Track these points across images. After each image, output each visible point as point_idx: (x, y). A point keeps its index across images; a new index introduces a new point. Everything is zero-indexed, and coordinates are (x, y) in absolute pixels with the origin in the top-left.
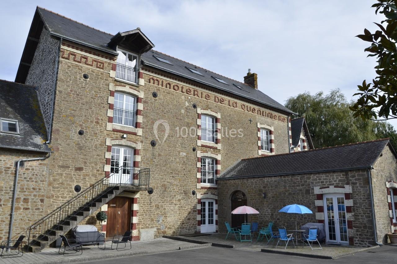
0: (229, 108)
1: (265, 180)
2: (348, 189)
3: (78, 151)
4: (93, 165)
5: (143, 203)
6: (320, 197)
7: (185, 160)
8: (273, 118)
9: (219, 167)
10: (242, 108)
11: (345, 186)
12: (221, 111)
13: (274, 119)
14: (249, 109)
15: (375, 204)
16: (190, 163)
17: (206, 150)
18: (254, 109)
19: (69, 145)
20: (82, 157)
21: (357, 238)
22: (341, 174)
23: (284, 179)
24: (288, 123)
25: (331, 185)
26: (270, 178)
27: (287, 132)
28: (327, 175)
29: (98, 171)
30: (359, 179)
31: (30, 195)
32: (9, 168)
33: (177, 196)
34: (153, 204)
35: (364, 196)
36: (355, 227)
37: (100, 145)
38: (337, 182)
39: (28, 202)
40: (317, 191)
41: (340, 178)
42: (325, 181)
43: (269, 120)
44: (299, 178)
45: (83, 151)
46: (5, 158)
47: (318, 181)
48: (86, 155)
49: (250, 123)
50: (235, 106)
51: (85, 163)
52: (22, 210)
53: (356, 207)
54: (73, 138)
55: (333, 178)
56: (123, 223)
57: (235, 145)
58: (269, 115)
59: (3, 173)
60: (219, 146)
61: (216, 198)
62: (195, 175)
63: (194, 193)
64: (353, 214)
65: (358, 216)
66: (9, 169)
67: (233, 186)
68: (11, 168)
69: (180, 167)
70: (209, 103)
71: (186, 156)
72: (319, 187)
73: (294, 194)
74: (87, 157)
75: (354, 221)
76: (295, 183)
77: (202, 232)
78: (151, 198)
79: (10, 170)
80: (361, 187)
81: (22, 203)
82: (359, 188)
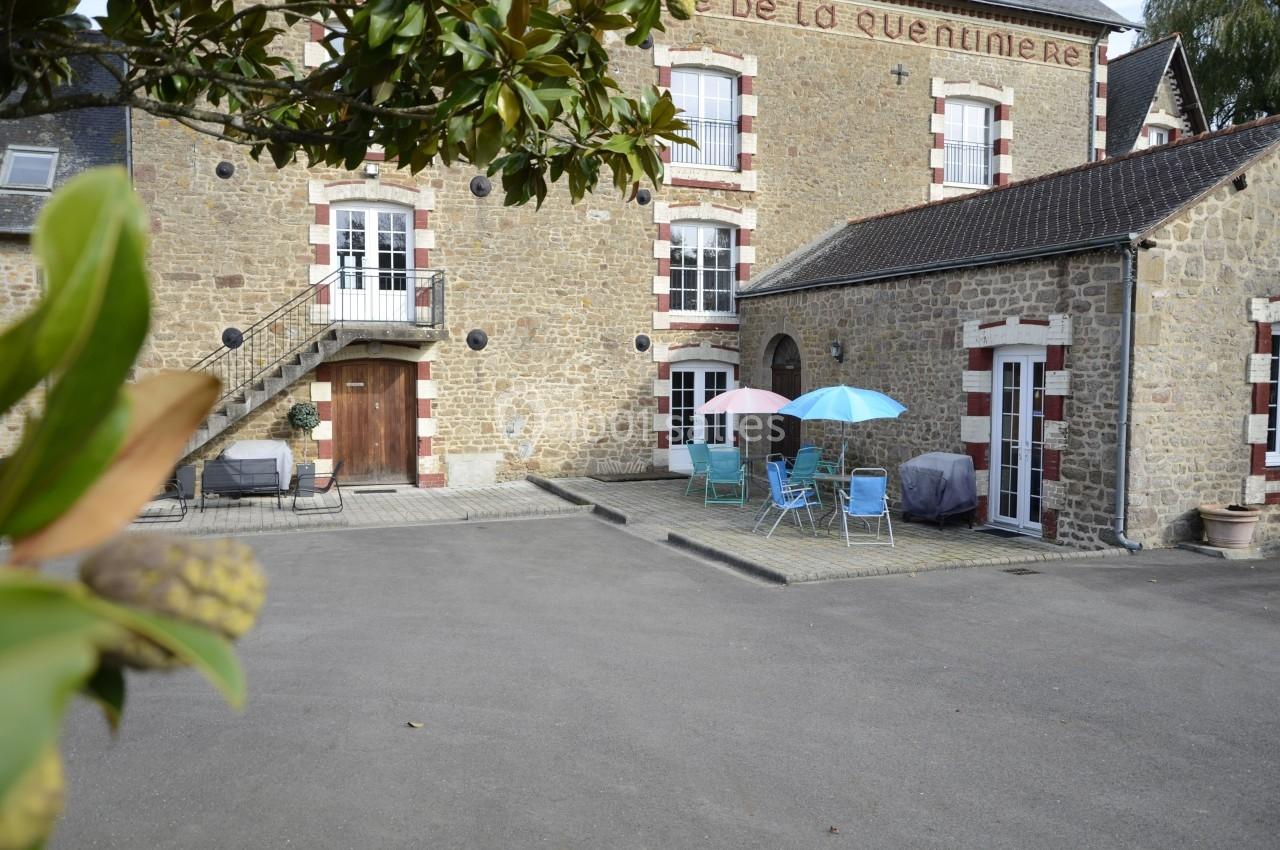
0: (797, 33)
1: (846, 299)
2: (1059, 330)
3: (221, 228)
4: (273, 266)
5: (453, 376)
6: (983, 358)
7: (606, 235)
8: (1015, 53)
9: (747, 255)
10: (862, 28)
11: (1051, 317)
12: (763, 48)
13: (1021, 55)
14: (893, 28)
15: (1138, 389)
16: (627, 245)
17: (694, 198)
18: (921, 25)
19: (189, 211)
20: (235, 244)
21: (1067, 515)
22: (1046, 271)
23: (890, 292)
24: (1092, 66)
25: (1012, 312)
26: (855, 289)
27: (1084, 106)
28: (1007, 274)
29: (292, 283)
30: (1097, 291)
32: (24, 288)
33: (576, 354)
34: (488, 380)
35: (1108, 356)
36: (1067, 476)
37: (292, 204)
38: (1033, 302)
40: (973, 337)
41: (1044, 285)
42: (998, 298)
43: (994, 62)
44: (929, 287)
45: (235, 227)
46: (8, 260)
47: (980, 297)
48: (246, 239)
49: (899, 83)
50: (826, 21)
51: (248, 261)
53: (1079, 399)
54: (201, 190)
55: (1022, 289)
56: (392, 436)
57: (823, 171)
58: (995, 41)
59: (11, 303)
60: (749, 180)
61: (735, 358)
62: (647, 285)
63: (642, 345)
64: (1064, 424)
65: (1081, 434)
66: (23, 292)
67: (773, 319)
68: (29, 287)
69: (585, 259)
70: (705, 23)
71: (611, 222)
72: (979, 322)
73: (913, 347)
74: (253, 245)
75: (1067, 453)
76: (917, 308)
77: (672, 468)
78: (480, 362)
79: (28, 292)
80: (1102, 322)
82: (1094, 325)
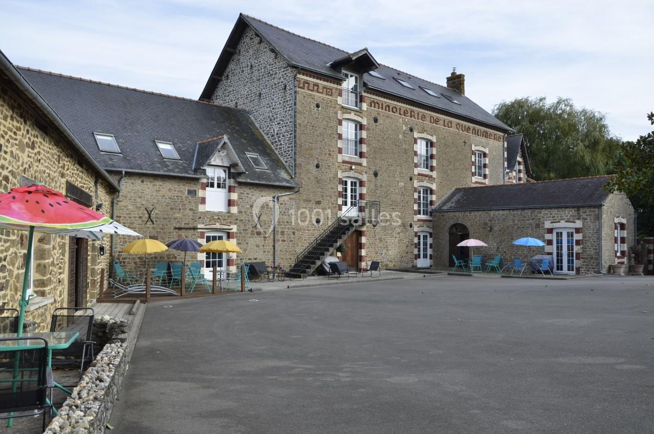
0: (444, 129)
1: (492, 214)
2: (579, 224)
3: (317, 185)
4: (329, 198)
5: (369, 235)
6: (550, 231)
7: (403, 190)
8: (488, 137)
9: (434, 198)
10: (457, 128)
11: (576, 221)
12: (436, 133)
13: (490, 138)
14: (464, 128)
15: (603, 238)
16: (407, 194)
17: (422, 179)
18: (469, 128)
19: (309, 179)
20: (320, 190)
21: (583, 268)
22: (573, 210)
23: (513, 213)
24: (504, 142)
25: (562, 219)
26: (497, 211)
27: (502, 154)
28: (559, 210)
29: (333, 204)
30: (590, 215)
31: (285, 228)
33: (396, 229)
34: (377, 237)
35: (594, 230)
36: (582, 259)
37: (333, 178)
38: (569, 217)
39: (284, 235)
40: (548, 225)
41: (572, 213)
42: (556, 216)
43: (484, 140)
44: (529, 212)
45: (320, 184)
46: (265, 193)
47: (549, 215)
48: (323, 189)
49: (465, 145)
50: (450, 126)
51: (323, 196)
52: (280, 242)
53: (585, 240)
54: (312, 172)
55: (565, 214)
56: (352, 255)
57: (449, 172)
58: (484, 133)
60: (434, 174)
61: (431, 231)
62: (412, 206)
63: (411, 226)
64: (581, 246)
65: (586, 248)
67: (453, 219)
69: (398, 198)
70: (425, 125)
71: (404, 186)
72: (550, 222)
73: (523, 228)
74: (324, 191)
75: (582, 253)
76: (525, 217)
77: (418, 266)
78: (375, 231)
80: (592, 222)
81: (280, 236)
82: (589, 223)
